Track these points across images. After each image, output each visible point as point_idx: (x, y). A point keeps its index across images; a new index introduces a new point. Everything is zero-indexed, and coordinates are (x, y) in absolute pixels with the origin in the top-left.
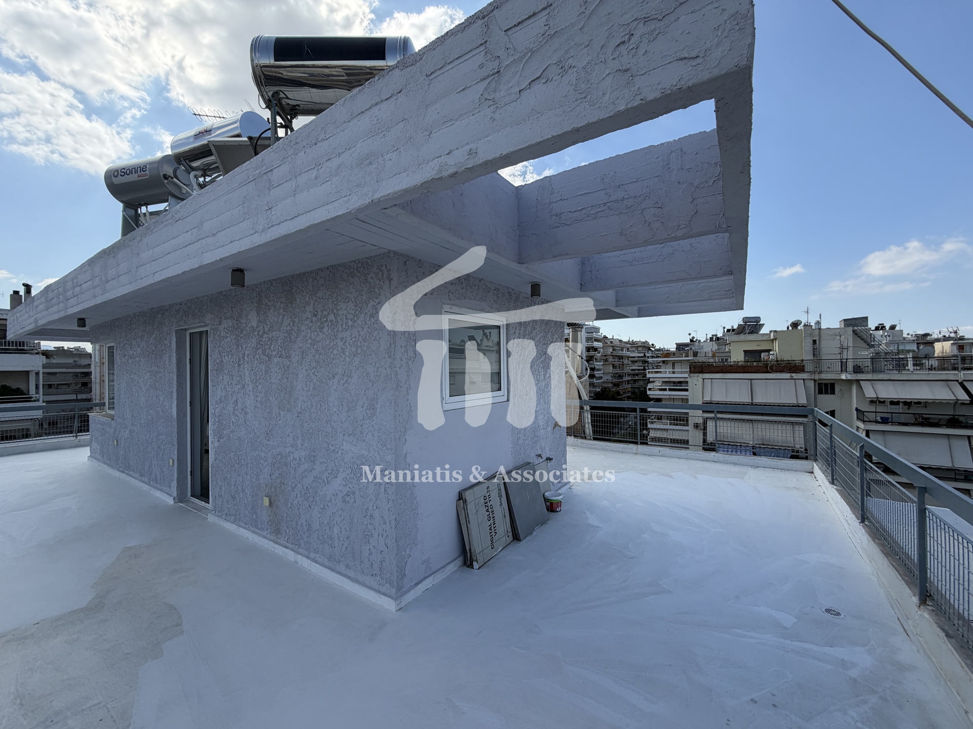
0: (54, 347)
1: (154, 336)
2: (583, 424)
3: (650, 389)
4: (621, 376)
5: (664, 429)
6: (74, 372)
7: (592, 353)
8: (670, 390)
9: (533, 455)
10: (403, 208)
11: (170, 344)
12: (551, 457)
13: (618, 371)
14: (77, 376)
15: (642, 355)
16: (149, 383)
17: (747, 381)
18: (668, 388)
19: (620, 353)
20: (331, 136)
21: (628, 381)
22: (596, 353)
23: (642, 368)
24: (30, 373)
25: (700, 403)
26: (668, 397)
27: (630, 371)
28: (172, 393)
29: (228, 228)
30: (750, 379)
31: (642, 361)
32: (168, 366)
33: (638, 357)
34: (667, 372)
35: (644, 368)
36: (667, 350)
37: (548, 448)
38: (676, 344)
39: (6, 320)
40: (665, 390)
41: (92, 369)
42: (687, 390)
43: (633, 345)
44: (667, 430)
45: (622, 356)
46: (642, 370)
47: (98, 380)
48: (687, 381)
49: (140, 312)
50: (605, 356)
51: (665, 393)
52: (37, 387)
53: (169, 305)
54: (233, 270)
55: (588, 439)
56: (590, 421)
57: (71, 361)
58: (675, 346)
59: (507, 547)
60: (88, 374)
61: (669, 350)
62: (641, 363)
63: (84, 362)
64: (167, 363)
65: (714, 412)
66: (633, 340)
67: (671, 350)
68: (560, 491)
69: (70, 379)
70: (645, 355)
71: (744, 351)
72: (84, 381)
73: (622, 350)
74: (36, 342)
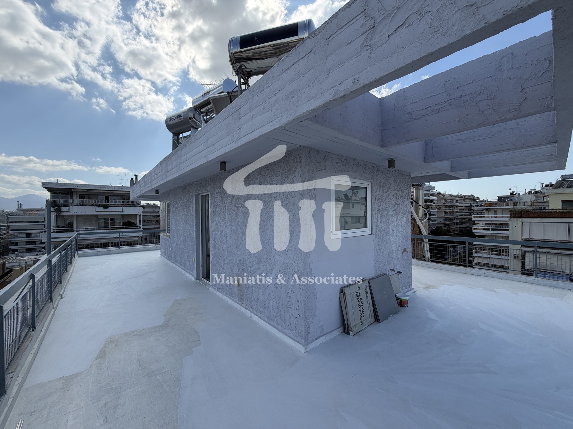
0: (146, 204)
1: (186, 198)
2: (423, 251)
3: (475, 229)
4: (451, 220)
5: (486, 258)
6: (153, 215)
7: (428, 204)
8: (492, 230)
9: (388, 269)
10: (311, 120)
11: (193, 201)
12: (401, 271)
13: (448, 216)
14: (154, 217)
15: (469, 205)
16: (184, 221)
17: (565, 224)
18: (490, 228)
19: (450, 204)
20: (271, 85)
21: (457, 223)
22: (432, 203)
23: (469, 214)
24: (138, 215)
25: (520, 240)
26: (491, 235)
27: (458, 216)
28: (193, 226)
29: (220, 141)
30: (568, 223)
31: (469, 209)
32: (192, 212)
33: (465, 206)
34: (490, 217)
35: (470, 214)
36: (490, 201)
37: (398, 265)
38: (498, 196)
39: (129, 191)
40: (488, 229)
41: (160, 214)
42: (508, 230)
43: (462, 198)
44: (489, 258)
45: (452, 206)
46: (468, 215)
47: (162, 219)
48: (508, 224)
49: (180, 186)
50: (439, 205)
51: (488, 232)
52: (140, 222)
53: (192, 182)
54: (221, 163)
55: (427, 261)
56: (428, 249)
57: (152, 210)
58: (497, 198)
59: (371, 325)
60: (158, 216)
61: (492, 201)
62: (468, 210)
63: (157, 210)
64: (191, 211)
65: (534, 247)
66: (461, 195)
67: (493, 201)
68: (406, 294)
69: (151, 218)
70: (471, 205)
71: (562, 201)
72: (156, 220)
73: (452, 201)
74: (139, 201)
